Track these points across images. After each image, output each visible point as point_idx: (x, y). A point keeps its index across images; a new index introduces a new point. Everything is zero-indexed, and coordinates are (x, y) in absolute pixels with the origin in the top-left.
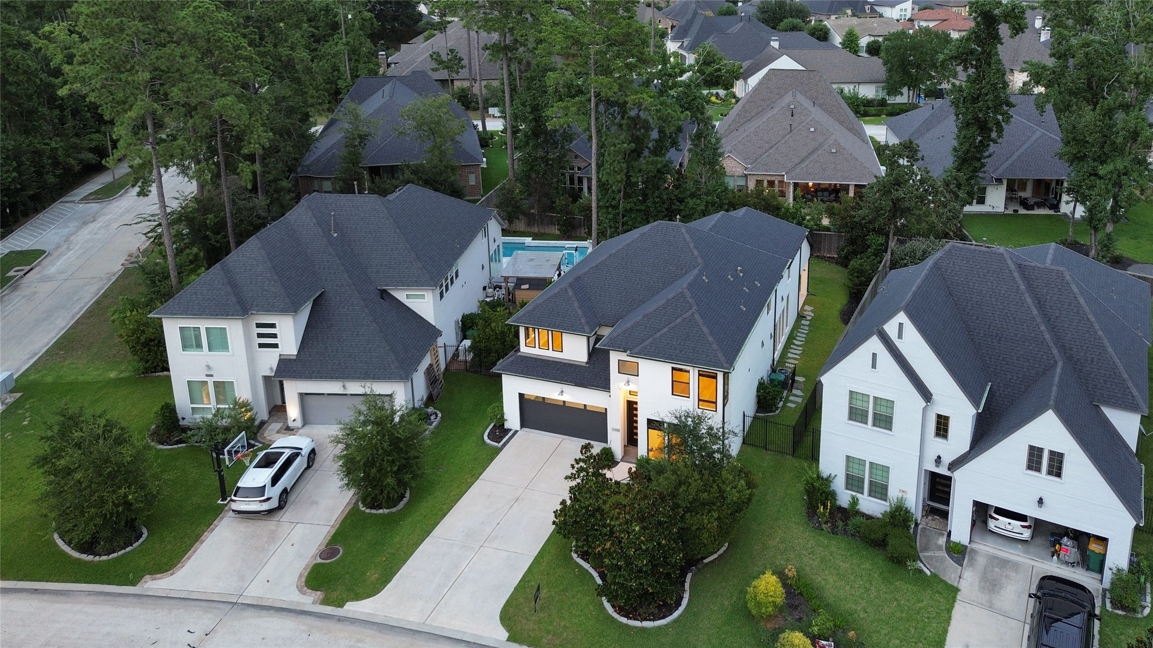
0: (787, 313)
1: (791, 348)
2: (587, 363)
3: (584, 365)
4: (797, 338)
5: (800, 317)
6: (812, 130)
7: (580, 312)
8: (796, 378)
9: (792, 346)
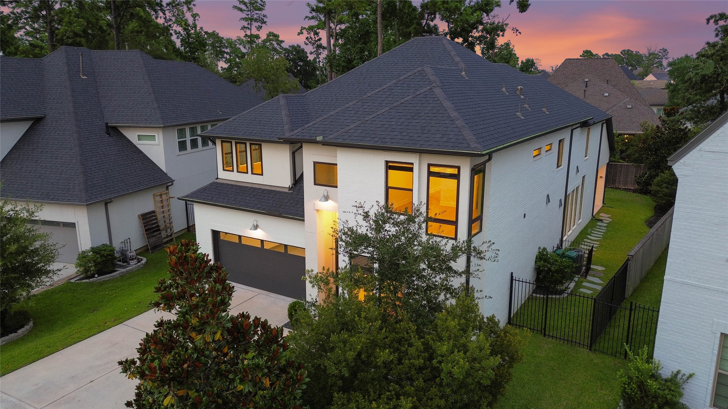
0: (580, 212)
1: (585, 242)
2: (290, 189)
3: (287, 191)
4: (592, 235)
5: (595, 219)
6: (606, 94)
7: (285, 119)
8: (592, 266)
9: (585, 240)
